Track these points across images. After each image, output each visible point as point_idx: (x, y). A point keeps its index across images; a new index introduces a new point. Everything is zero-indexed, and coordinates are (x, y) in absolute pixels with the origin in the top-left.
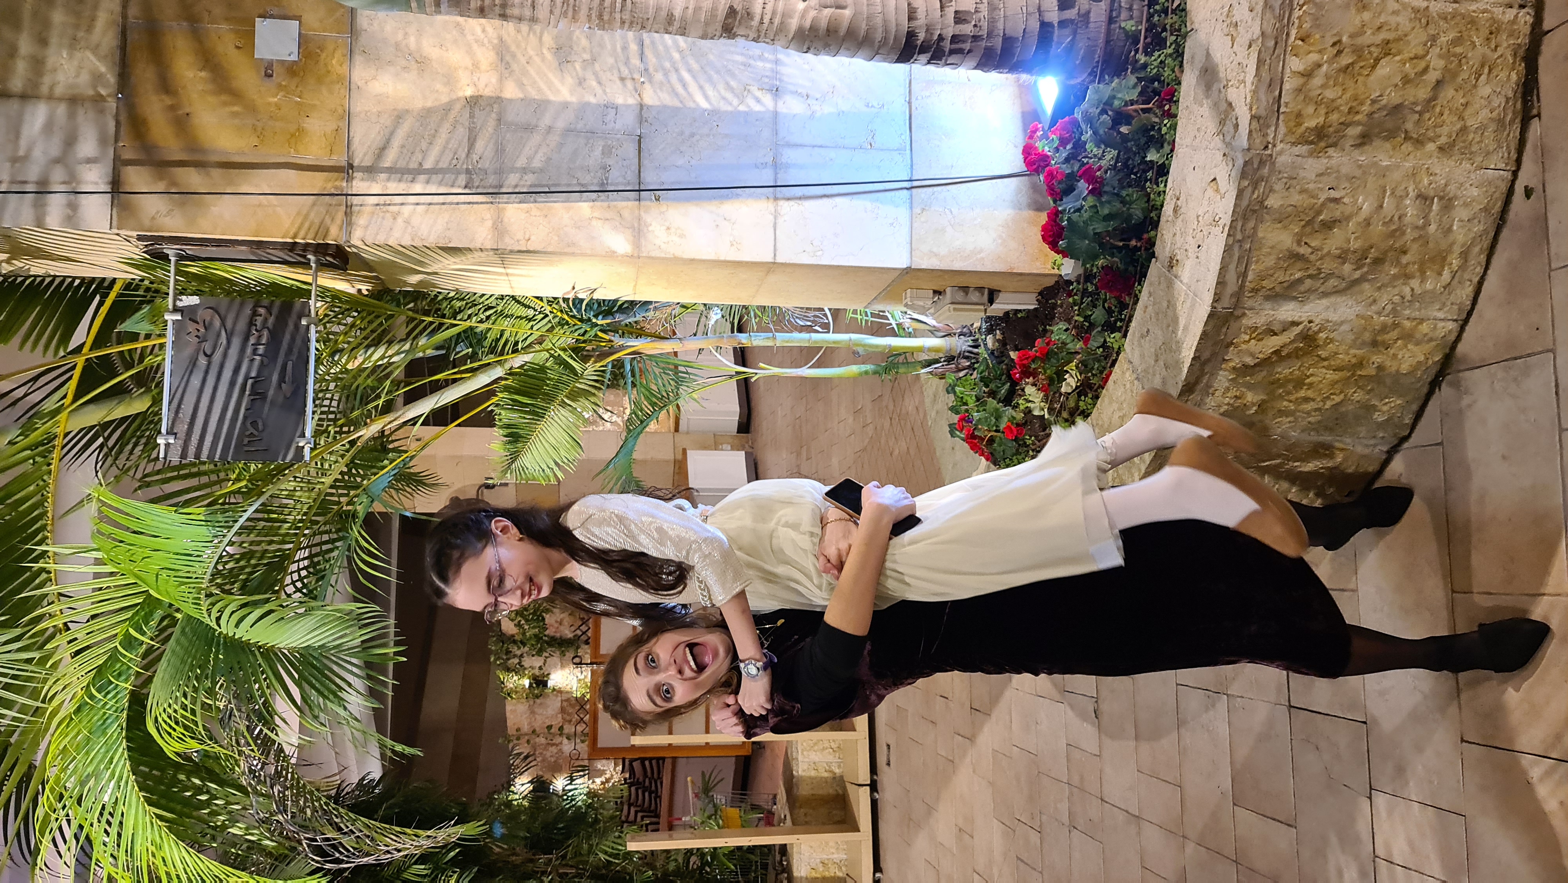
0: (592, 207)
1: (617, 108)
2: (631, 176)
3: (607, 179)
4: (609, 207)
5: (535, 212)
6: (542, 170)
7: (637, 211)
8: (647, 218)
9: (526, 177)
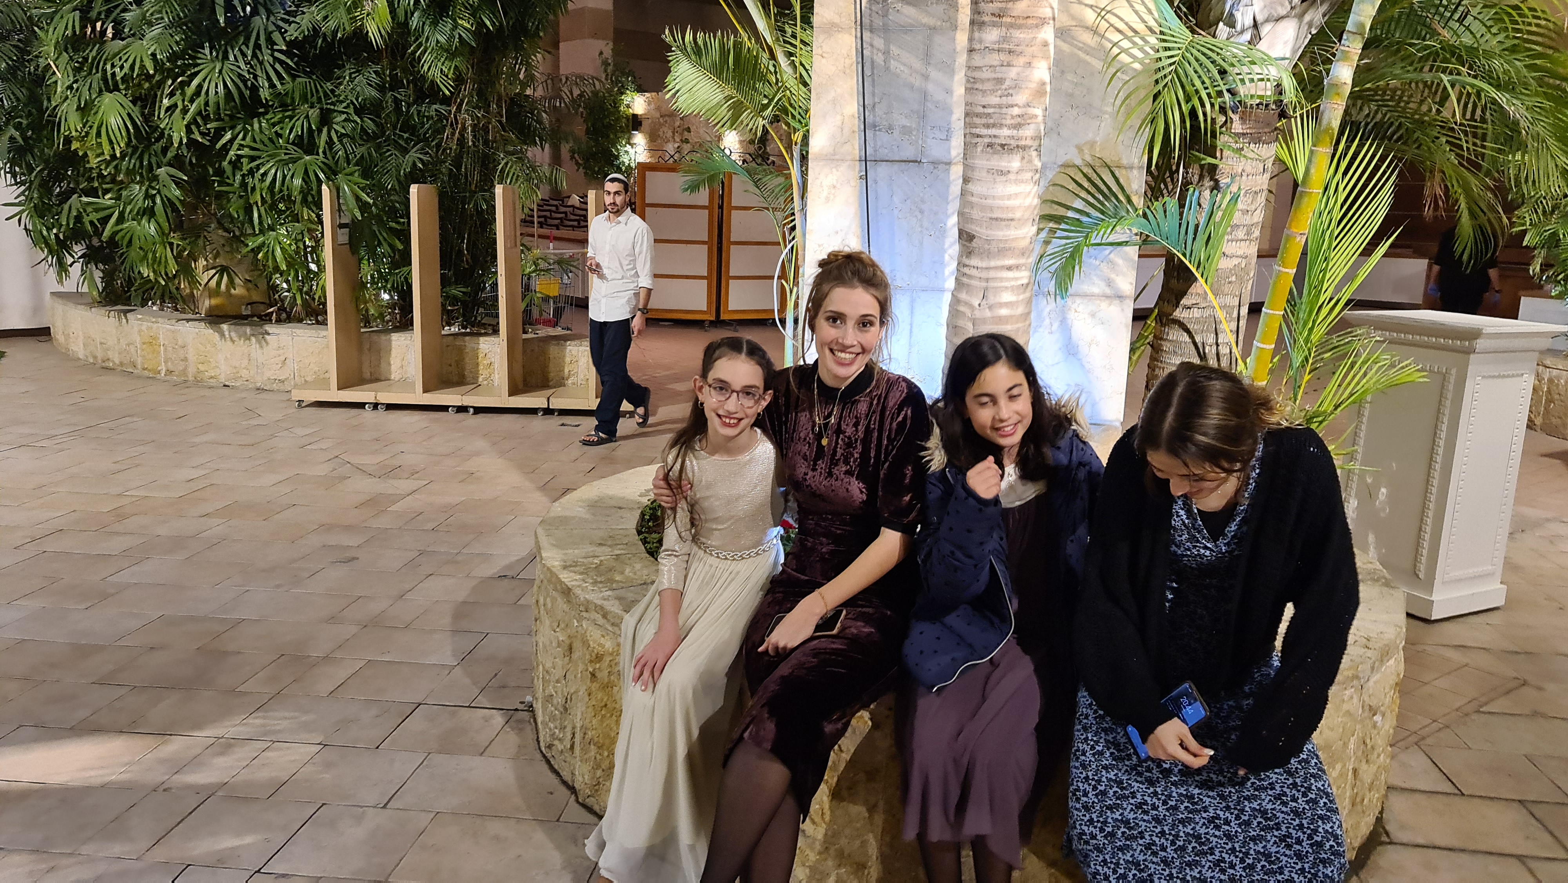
0: (853, 116)
1: (947, 140)
2: (883, 153)
3: (880, 130)
4: (854, 132)
5: (848, 62)
6: (887, 69)
7: (849, 158)
8: (844, 167)
9: (880, 54)
